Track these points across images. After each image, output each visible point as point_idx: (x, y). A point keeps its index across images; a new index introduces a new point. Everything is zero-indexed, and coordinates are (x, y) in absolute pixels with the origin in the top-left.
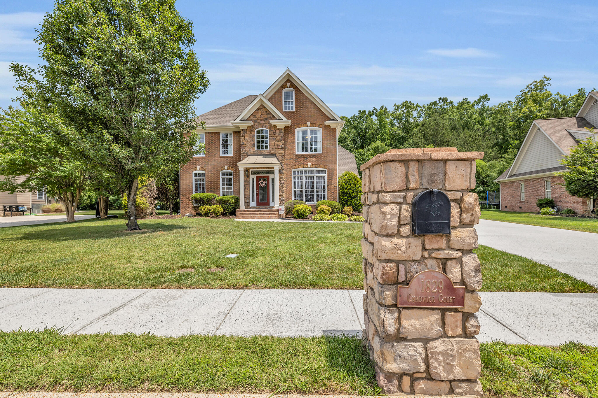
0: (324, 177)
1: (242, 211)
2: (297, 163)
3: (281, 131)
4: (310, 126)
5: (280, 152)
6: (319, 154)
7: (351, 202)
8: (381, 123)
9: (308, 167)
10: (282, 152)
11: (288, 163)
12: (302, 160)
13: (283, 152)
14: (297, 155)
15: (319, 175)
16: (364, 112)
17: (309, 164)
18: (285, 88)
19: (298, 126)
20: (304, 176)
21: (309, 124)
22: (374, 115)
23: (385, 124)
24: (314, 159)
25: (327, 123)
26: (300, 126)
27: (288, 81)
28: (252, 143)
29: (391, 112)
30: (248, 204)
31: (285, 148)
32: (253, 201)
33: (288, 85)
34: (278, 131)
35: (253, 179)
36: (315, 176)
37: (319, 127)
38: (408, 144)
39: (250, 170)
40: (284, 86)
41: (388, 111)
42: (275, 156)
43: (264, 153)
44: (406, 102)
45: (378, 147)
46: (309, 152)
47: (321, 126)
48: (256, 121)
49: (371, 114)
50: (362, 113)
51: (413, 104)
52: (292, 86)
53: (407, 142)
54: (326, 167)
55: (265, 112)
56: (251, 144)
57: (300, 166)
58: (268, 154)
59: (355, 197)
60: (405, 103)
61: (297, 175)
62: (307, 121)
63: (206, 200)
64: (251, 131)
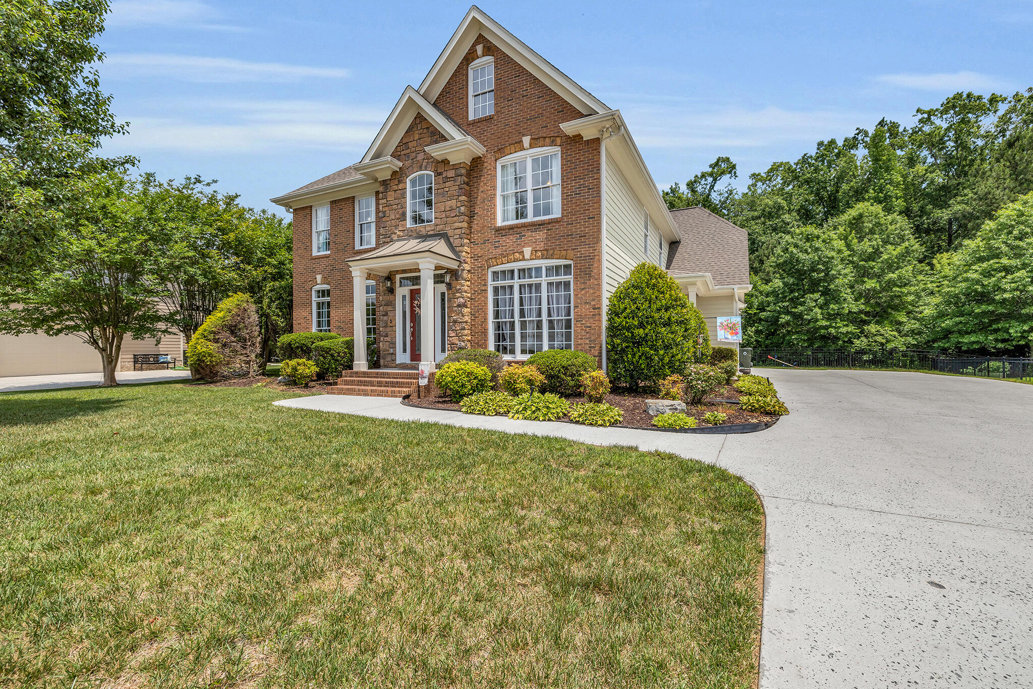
0: (567, 285)
1: (357, 374)
2: (499, 251)
3: (458, 172)
4: (531, 146)
5: (457, 225)
6: (551, 222)
7: (634, 355)
8: (876, 160)
9: (524, 259)
10: (460, 225)
11: (478, 251)
12: (509, 241)
13: (465, 225)
14: (499, 230)
15: (554, 279)
16: (833, 142)
17: (527, 251)
18: (473, 60)
19: (501, 151)
20: (516, 283)
21: (526, 140)
22: (861, 146)
23: (889, 160)
24: (541, 235)
25: (569, 127)
26: (507, 150)
27: (481, 39)
28: (401, 211)
29: (910, 131)
30: (394, 358)
31: (471, 216)
32: (405, 351)
33: (479, 49)
34: (451, 174)
35: (404, 297)
36: (544, 280)
37: (553, 143)
38: (962, 202)
39: (398, 277)
40: (470, 57)
41: (901, 129)
42: (444, 236)
43: (424, 232)
44: (958, 96)
45: (861, 216)
46: (530, 218)
47: (558, 140)
48: (408, 157)
49: (852, 144)
50: (827, 148)
51: (979, 98)
52: (490, 49)
53: (959, 199)
54: (571, 253)
55: (425, 131)
56: (398, 212)
57: (506, 256)
58: (431, 233)
59: (644, 339)
60: (954, 98)
61: (500, 283)
62: (524, 135)
63: (297, 347)
64: (400, 182)
